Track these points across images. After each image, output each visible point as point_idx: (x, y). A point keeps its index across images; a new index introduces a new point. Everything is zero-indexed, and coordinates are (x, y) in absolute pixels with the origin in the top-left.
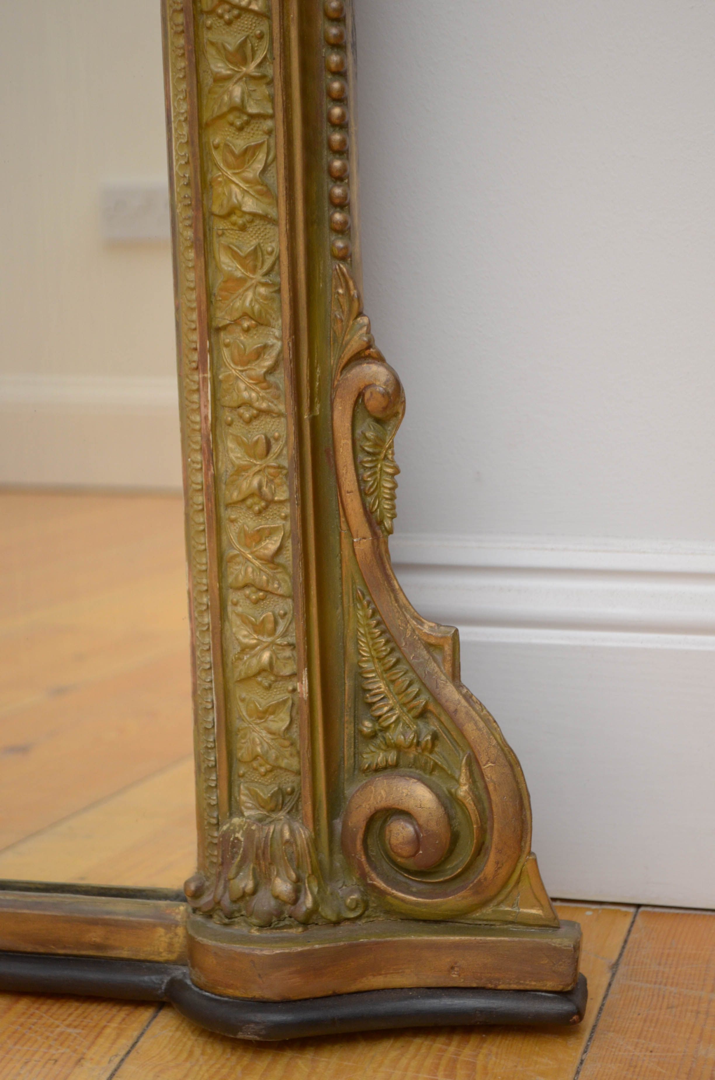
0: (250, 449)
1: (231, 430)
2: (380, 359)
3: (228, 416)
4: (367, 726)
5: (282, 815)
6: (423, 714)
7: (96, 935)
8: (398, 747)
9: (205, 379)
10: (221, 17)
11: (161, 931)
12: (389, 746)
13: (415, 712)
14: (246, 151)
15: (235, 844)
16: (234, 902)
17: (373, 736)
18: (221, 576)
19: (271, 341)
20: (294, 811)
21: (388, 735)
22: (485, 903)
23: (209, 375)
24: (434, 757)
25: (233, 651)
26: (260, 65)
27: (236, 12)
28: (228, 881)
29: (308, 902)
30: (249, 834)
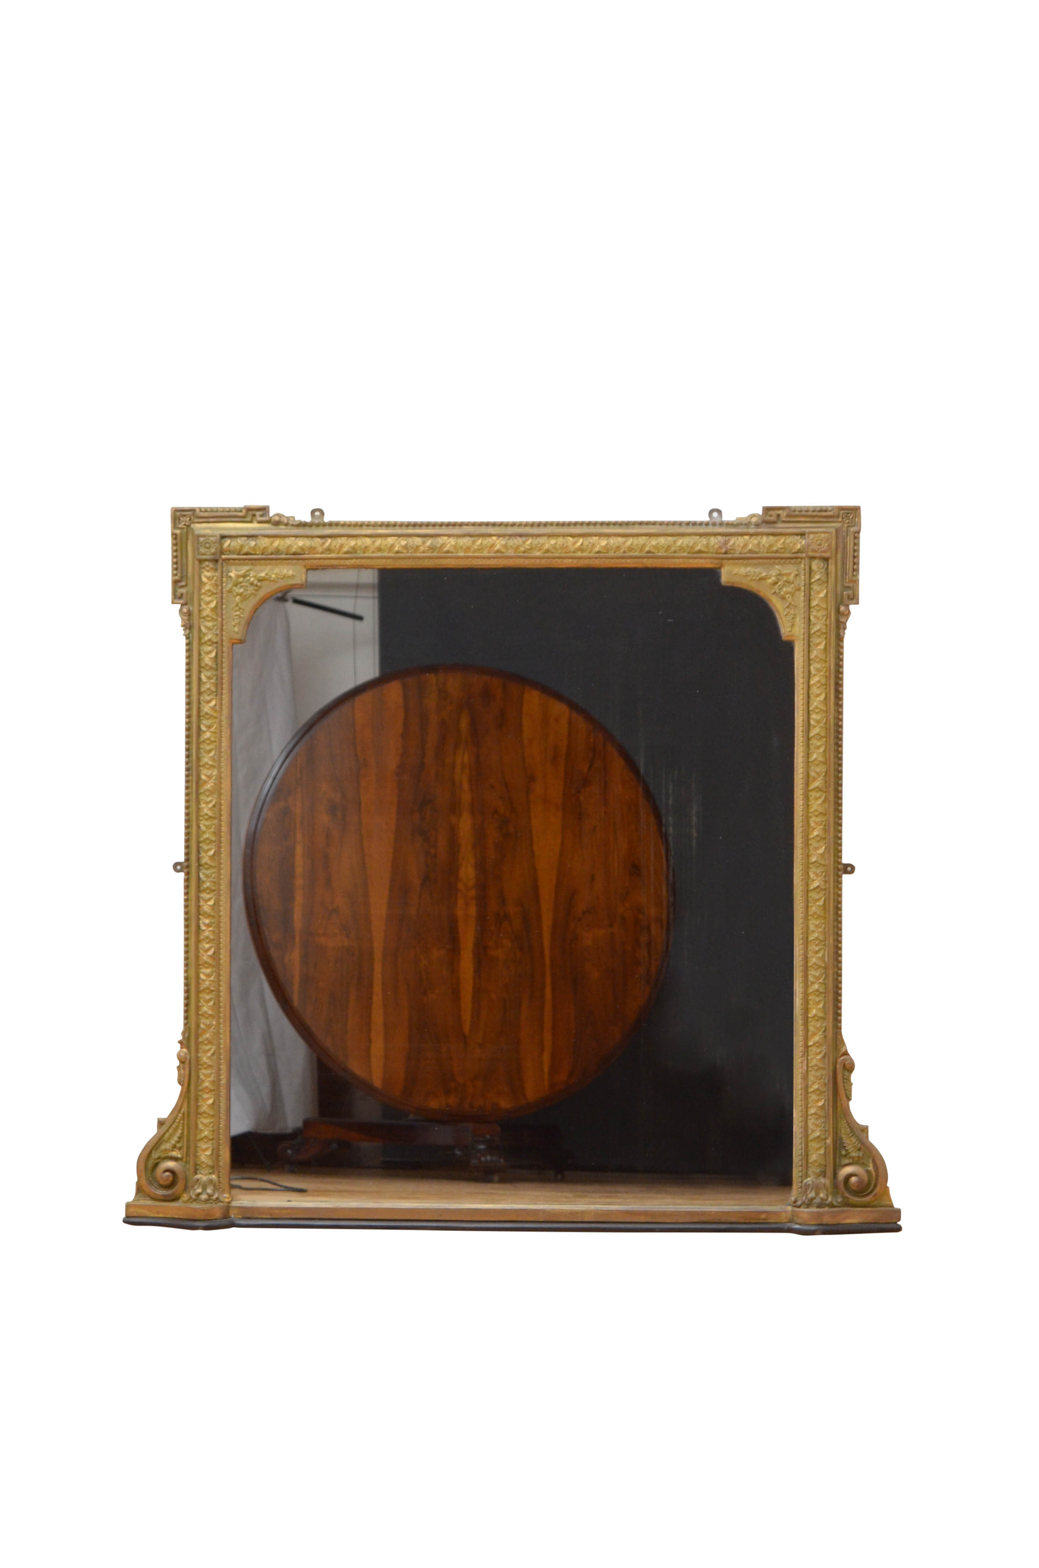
0: (816, 1077)
1: (811, 1072)
2: (848, 1055)
3: (810, 1069)
4: (844, 1153)
5: (821, 1177)
6: (859, 1149)
7: (763, 1216)
8: (853, 1158)
9: (805, 1059)
10: (813, 968)
11: (783, 1213)
12: (850, 1158)
13: (857, 1149)
14: (819, 1001)
15: (809, 1184)
16: (809, 1200)
17: (845, 1156)
18: (807, 1112)
19: (823, 1049)
20: (824, 1177)
21: (851, 1154)
22: (876, 1200)
23: (806, 1058)
24: (863, 1161)
25: (810, 1131)
26: (823, 980)
27: (817, 967)
28: (807, 1195)
29: (830, 1199)
30: (813, 1182)
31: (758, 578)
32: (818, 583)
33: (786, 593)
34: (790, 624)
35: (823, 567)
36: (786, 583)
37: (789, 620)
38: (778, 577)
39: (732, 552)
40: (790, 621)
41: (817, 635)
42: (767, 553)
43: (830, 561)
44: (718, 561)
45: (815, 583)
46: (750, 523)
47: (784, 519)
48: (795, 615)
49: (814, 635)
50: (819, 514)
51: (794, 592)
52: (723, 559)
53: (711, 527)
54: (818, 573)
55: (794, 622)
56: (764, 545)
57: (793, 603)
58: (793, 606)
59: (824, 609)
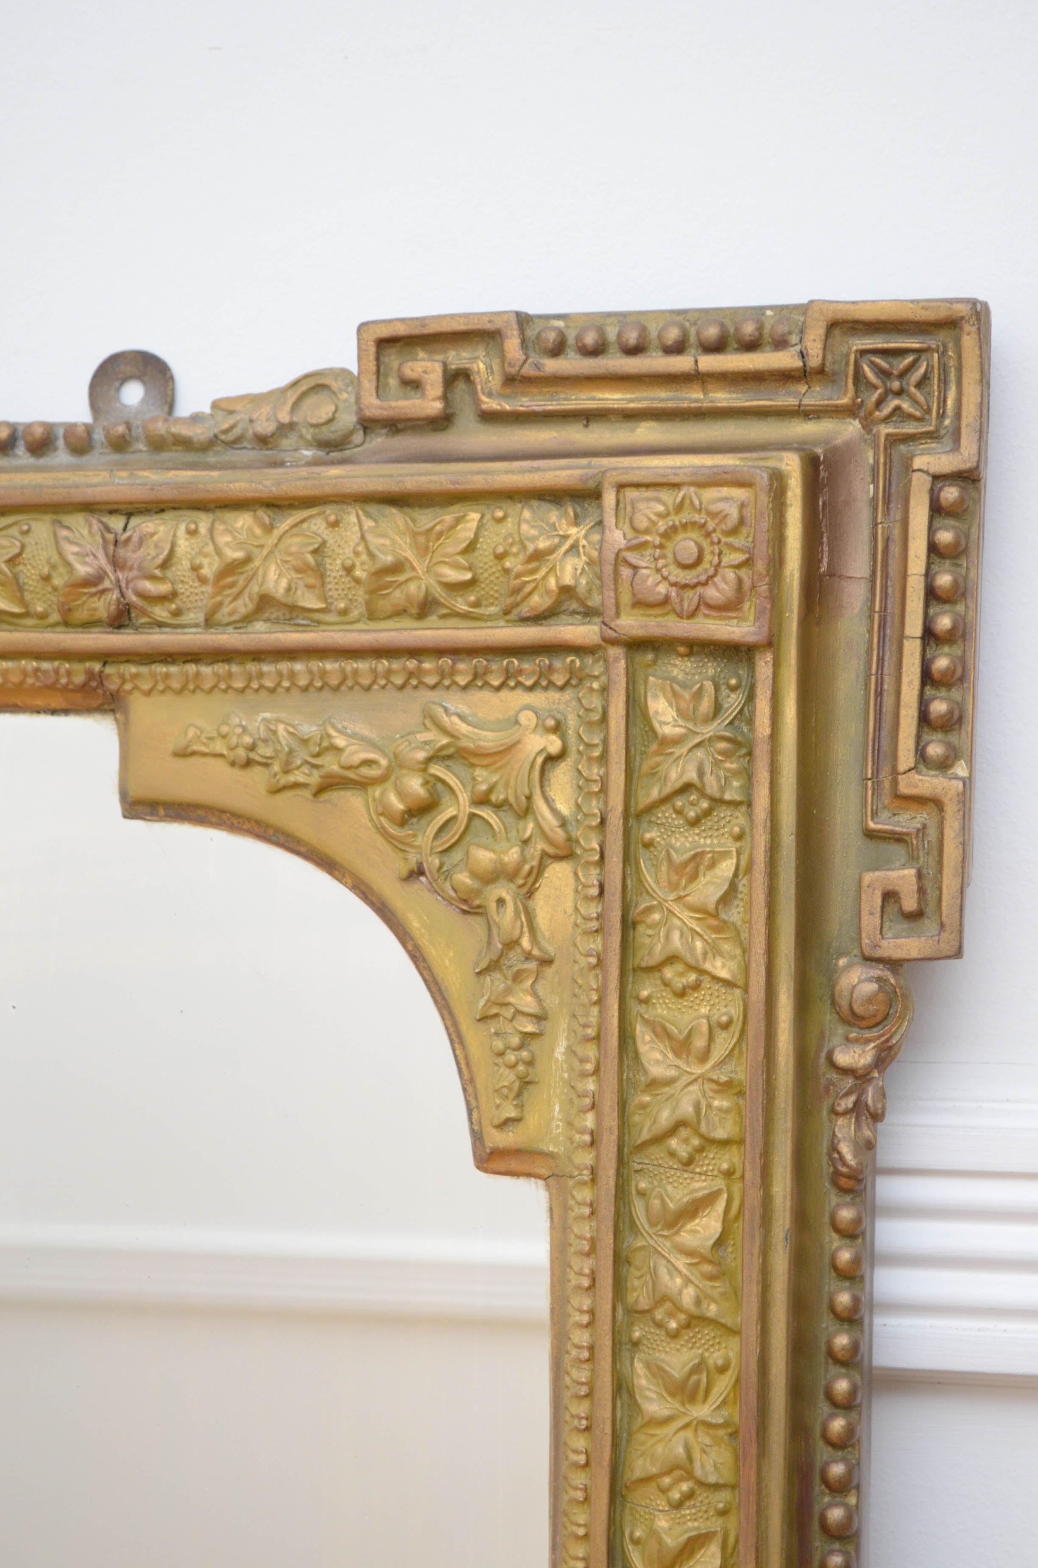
31: (315, 779)
32: (679, 812)
33: (490, 877)
34: (509, 1077)
35: (717, 709)
36: (486, 813)
37: (501, 1054)
38: (436, 770)
39: (160, 612)
40: (511, 1057)
41: (672, 1154)
42: (372, 615)
43: (764, 666)
44: (79, 673)
45: (665, 814)
46: (286, 429)
47: (491, 404)
48: (540, 1018)
49: (656, 1153)
50: (709, 363)
51: (539, 871)
52: (107, 657)
53: (100, 457)
54: (683, 750)
55: (530, 1063)
56: (349, 570)
57: (526, 942)
58: (528, 956)
59: (728, 984)
